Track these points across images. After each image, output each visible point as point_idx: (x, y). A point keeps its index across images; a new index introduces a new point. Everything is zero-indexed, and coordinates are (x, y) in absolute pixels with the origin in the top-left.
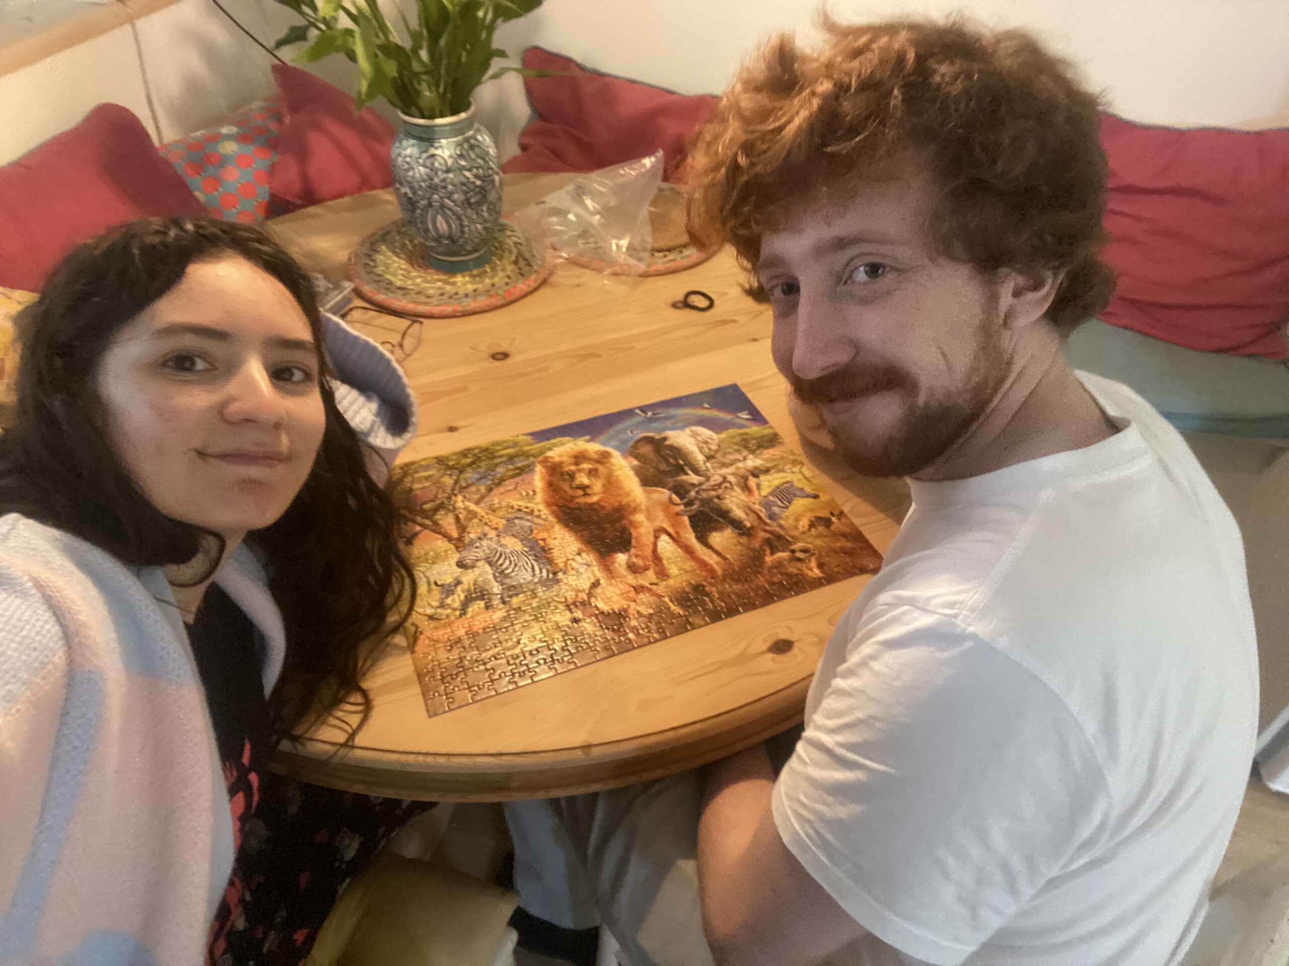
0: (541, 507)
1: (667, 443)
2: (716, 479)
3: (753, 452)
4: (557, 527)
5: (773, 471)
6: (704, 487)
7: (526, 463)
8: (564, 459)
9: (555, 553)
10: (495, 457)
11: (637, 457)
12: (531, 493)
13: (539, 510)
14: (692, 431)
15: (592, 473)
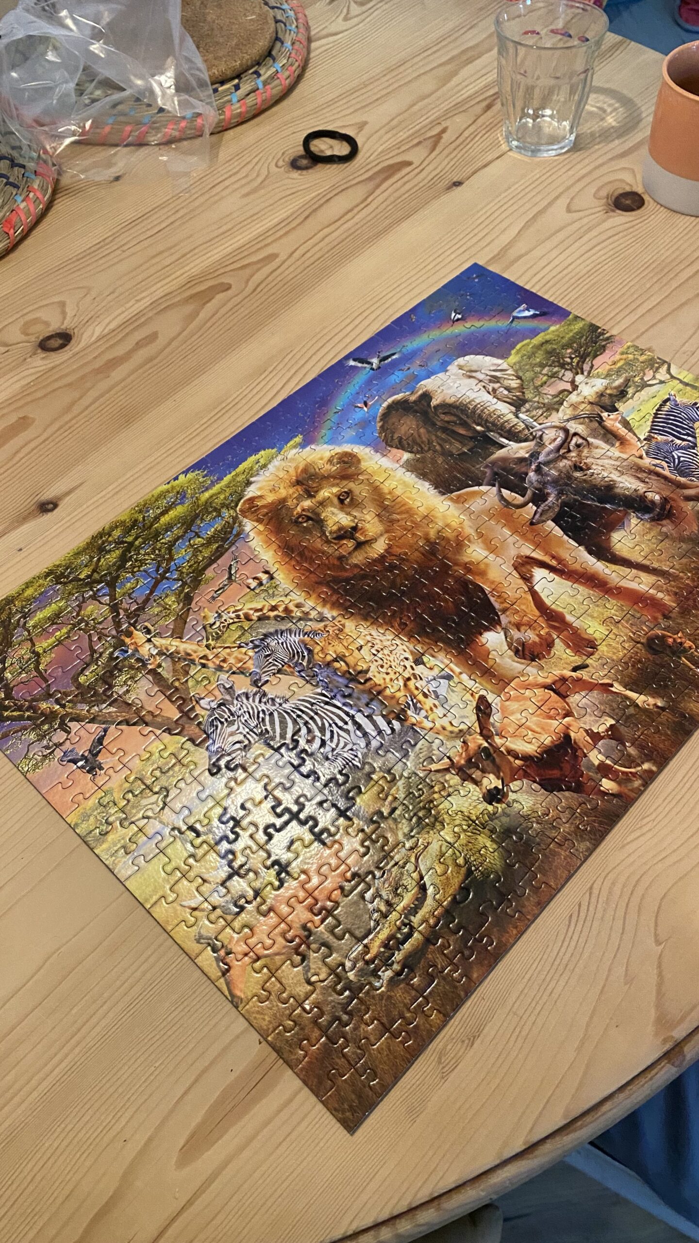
0: (298, 597)
1: (434, 403)
2: (552, 438)
3: (578, 370)
4: (350, 625)
5: (631, 391)
6: (542, 458)
7: (218, 525)
8: (283, 493)
9: (378, 678)
10: (157, 535)
11: (401, 445)
12: (264, 577)
13: (298, 606)
14: (460, 367)
15: (345, 500)
